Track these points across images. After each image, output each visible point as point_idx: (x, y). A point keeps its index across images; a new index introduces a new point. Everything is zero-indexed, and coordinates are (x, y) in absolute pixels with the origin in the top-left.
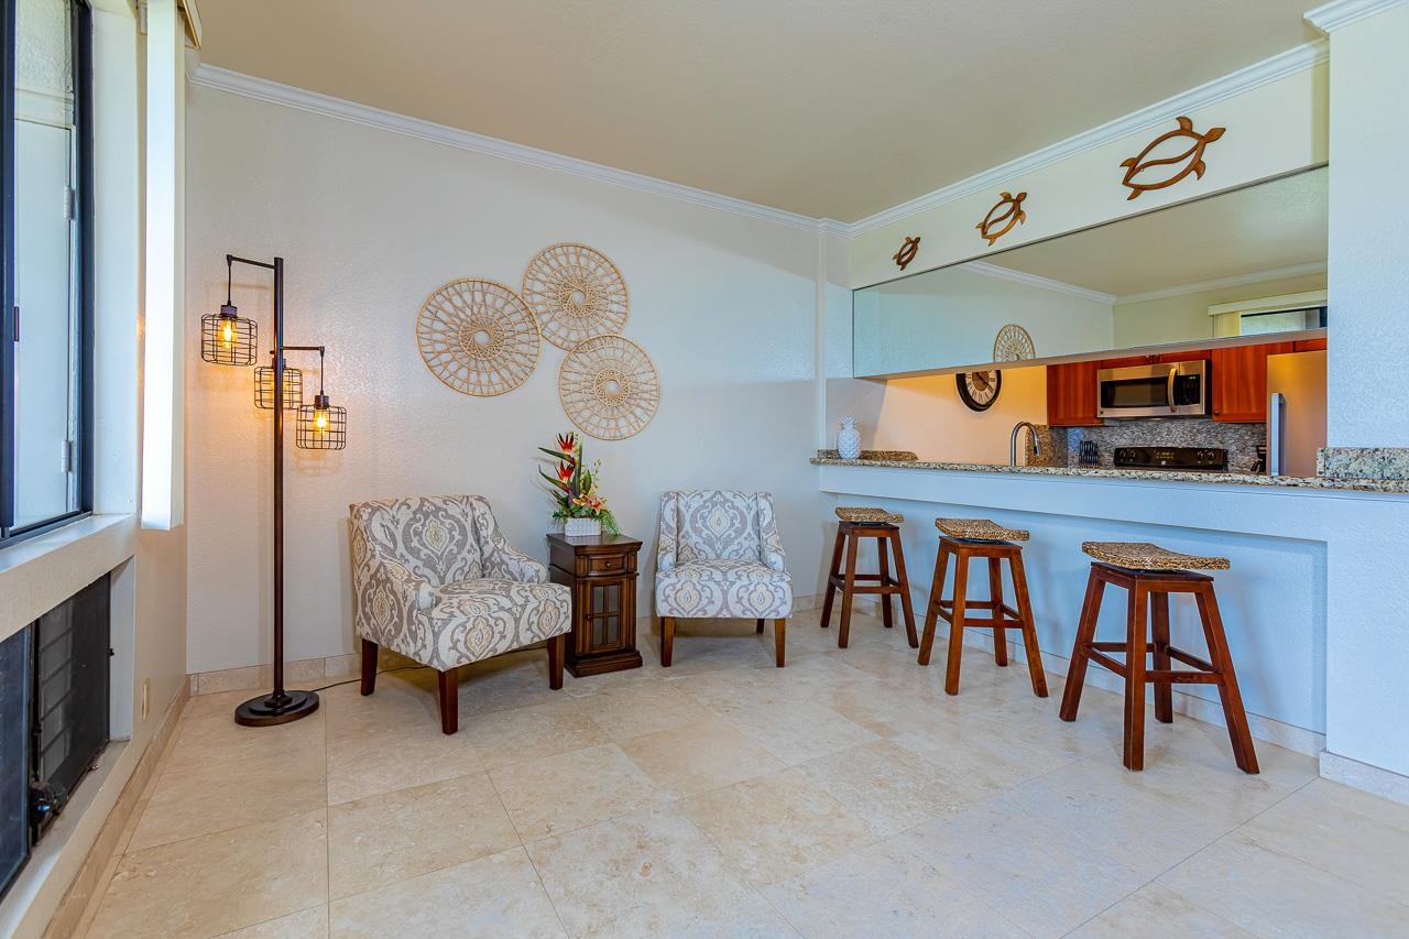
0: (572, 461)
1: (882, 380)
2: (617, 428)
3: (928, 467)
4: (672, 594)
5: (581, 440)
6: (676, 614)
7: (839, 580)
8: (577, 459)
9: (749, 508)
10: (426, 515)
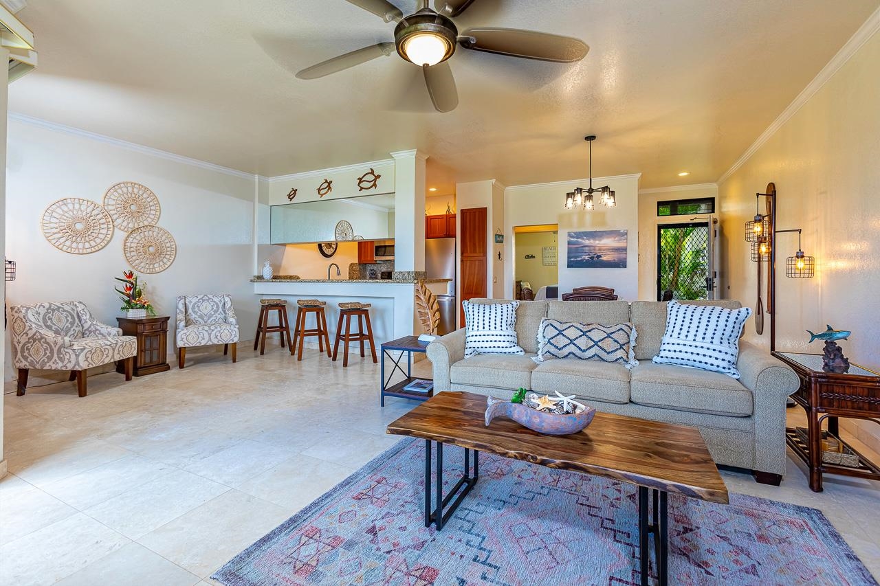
0: (132, 284)
1: (284, 245)
2: (154, 268)
3: (305, 281)
4: (185, 337)
5: (136, 273)
6: (187, 345)
7: (262, 328)
8: (134, 283)
9: (220, 301)
10: (53, 310)
